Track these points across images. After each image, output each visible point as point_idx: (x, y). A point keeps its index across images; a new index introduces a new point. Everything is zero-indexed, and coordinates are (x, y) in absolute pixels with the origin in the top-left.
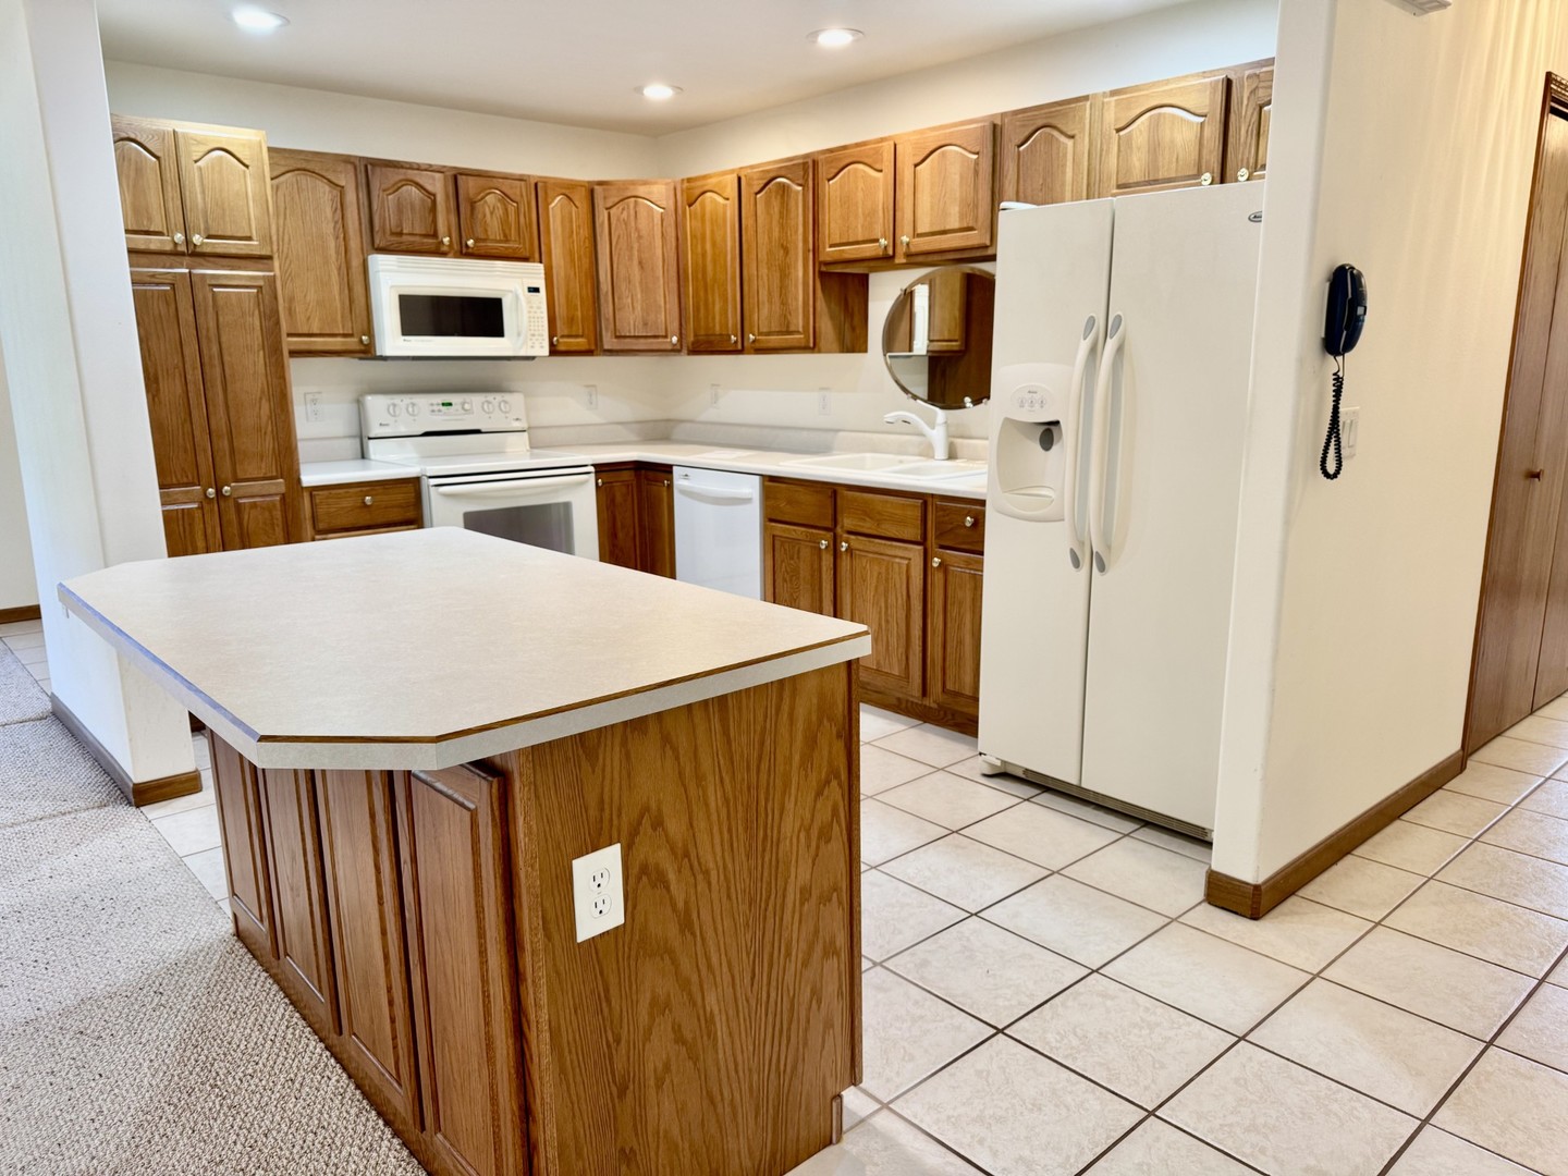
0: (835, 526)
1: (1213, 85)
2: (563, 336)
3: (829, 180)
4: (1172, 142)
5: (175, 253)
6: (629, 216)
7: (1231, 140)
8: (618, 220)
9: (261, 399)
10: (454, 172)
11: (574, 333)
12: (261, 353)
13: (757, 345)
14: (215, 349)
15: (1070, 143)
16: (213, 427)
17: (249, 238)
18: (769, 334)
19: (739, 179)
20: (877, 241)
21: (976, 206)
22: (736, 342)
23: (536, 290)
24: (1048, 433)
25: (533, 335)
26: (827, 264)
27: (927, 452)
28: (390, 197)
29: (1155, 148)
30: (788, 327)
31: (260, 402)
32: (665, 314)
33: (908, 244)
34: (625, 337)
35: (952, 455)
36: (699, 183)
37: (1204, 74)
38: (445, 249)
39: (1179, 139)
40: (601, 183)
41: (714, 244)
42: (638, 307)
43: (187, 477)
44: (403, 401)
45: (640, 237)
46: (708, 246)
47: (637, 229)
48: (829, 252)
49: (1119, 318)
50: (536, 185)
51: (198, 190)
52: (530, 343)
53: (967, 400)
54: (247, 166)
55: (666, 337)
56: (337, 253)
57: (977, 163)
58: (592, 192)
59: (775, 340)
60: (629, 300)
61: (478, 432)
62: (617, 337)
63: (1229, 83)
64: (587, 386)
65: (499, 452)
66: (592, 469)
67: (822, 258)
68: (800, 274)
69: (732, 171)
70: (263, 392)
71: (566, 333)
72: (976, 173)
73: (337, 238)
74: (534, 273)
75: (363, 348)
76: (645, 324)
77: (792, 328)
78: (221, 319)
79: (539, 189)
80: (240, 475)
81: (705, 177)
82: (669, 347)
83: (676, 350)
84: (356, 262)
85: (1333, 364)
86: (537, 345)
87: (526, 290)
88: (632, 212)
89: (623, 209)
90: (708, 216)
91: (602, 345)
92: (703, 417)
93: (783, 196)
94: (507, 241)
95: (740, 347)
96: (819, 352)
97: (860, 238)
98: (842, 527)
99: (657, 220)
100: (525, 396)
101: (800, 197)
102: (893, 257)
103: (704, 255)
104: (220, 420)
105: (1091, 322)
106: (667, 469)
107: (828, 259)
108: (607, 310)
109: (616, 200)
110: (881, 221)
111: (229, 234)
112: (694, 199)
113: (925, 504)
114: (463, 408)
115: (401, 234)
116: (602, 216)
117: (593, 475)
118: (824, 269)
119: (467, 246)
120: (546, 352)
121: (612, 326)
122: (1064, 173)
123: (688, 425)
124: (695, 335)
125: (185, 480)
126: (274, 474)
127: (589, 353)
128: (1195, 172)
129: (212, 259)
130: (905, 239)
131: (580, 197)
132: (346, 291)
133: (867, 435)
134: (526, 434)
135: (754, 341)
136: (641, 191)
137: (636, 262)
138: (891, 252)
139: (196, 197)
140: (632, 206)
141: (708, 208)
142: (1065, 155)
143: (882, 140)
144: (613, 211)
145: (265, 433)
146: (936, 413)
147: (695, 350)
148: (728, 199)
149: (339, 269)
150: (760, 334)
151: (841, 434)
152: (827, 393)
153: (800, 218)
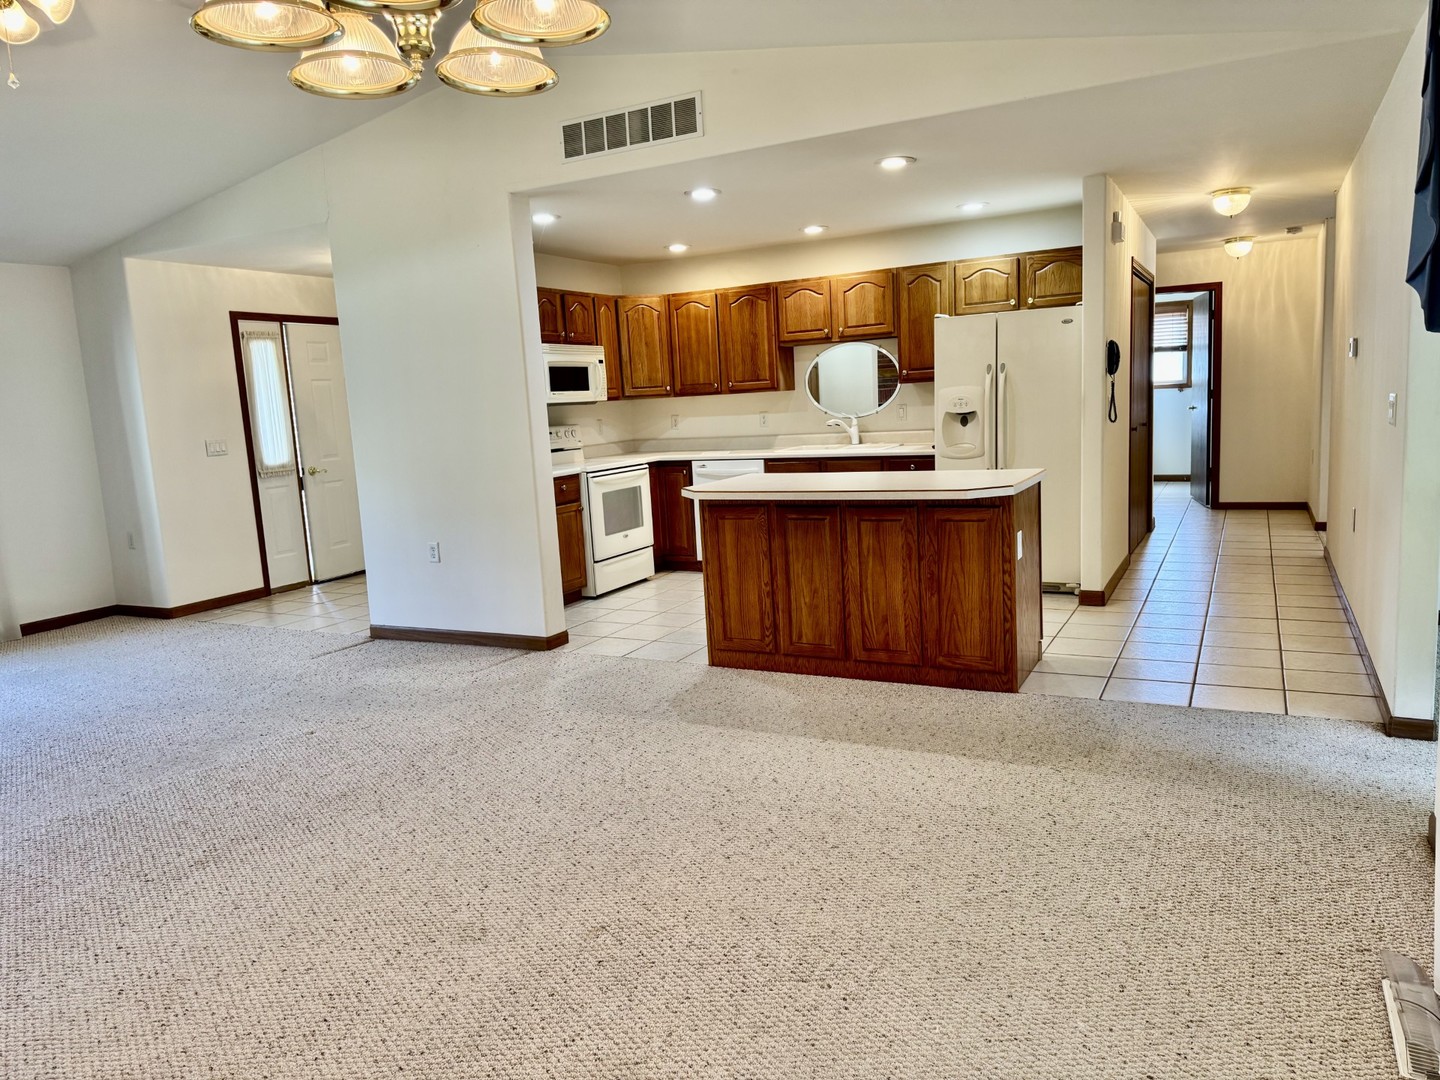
1: (1012, 261)
2: (612, 389)
3: (786, 298)
4: (993, 285)
6: (639, 316)
7: (1021, 285)
8: (632, 319)
10: (562, 293)
11: (616, 387)
13: (733, 389)
15: (938, 283)
18: (744, 382)
19: (716, 296)
20: (820, 330)
21: (885, 313)
22: (717, 387)
23: (601, 361)
24: (965, 419)
25: (601, 388)
26: (785, 342)
29: (984, 287)
30: (757, 376)
32: (662, 374)
33: (843, 332)
34: (637, 388)
36: (682, 297)
37: (1006, 256)
38: (561, 338)
39: (996, 283)
40: (621, 297)
41: (698, 332)
42: (646, 369)
45: (646, 328)
46: (693, 334)
47: (644, 324)
48: (786, 336)
49: (1003, 365)
50: (593, 298)
52: (600, 393)
55: (662, 386)
57: (884, 292)
58: (617, 302)
59: (748, 385)
60: (640, 366)
61: (562, 450)
62: (632, 388)
63: (1019, 260)
65: (571, 463)
66: (647, 466)
67: (782, 339)
68: (766, 348)
69: (710, 291)
71: (609, 386)
72: (884, 297)
74: (600, 352)
76: (650, 380)
77: (761, 378)
79: (595, 300)
81: (687, 294)
82: (664, 393)
83: (667, 395)
85: (1110, 379)
86: (603, 394)
87: (597, 362)
88: (640, 314)
89: (635, 312)
90: (692, 316)
91: (624, 394)
93: (751, 306)
94: (585, 333)
95: (720, 390)
97: (810, 328)
99: (657, 320)
101: (764, 307)
102: (831, 338)
103: (689, 338)
105: (989, 367)
106: (688, 464)
107: (787, 340)
108: (627, 371)
109: (631, 306)
110: (822, 320)
112: (679, 306)
113: (882, 462)
116: (623, 317)
117: (648, 470)
118: (782, 345)
119: (570, 337)
120: (606, 398)
121: (630, 381)
122: (936, 298)
124: (682, 385)
127: (617, 398)
128: (1005, 298)
130: (841, 329)
131: (611, 306)
134: (581, 450)
135: (732, 386)
136: (645, 301)
137: (643, 343)
138: (830, 336)
140: (640, 310)
141: (693, 311)
142: (936, 290)
143: (820, 278)
144: (629, 313)
147: (677, 395)
148: (706, 306)
150: (737, 382)
151: (780, 437)
152: (766, 415)
153: (765, 318)
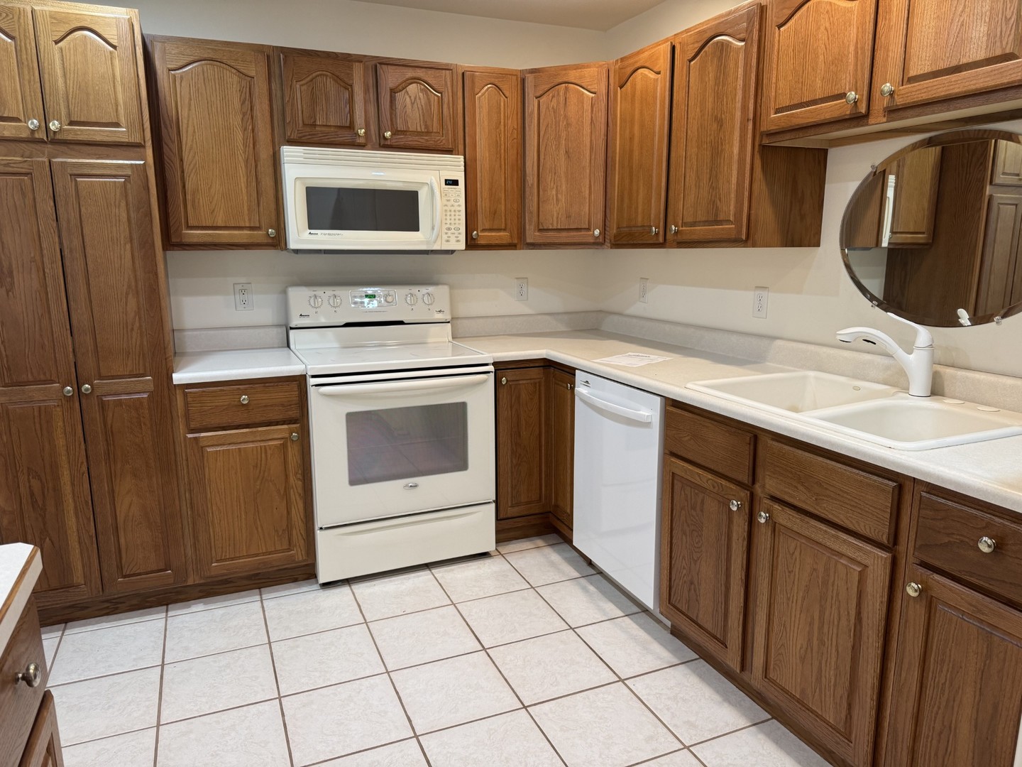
0: (754, 482)
2: (484, 230)
3: (780, 26)
5: (32, 140)
6: (558, 103)
8: (548, 108)
9: (127, 294)
10: (374, 63)
11: (495, 227)
12: (128, 246)
13: (680, 238)
14: (76, 242)
16: (74, 322)
17: (117, 125)
18: (694, 224)
19: (673, 48)
20: (843, 95)
22: (657, 234)
23: (455, 183)
25: (449, 229)
26: (770, 134)
27: (899, 381)
28: (303, 88)
30: (716, 215)
31: (127, 298)
32: (589, 207)
33: (892, 94)
34: (548, 230)
35: (936, 390)
36: (631, 61)
38: (362, 141)
40: (533, 71)
41: (642, 126)
42: (562, 198)
43: (45, 374)
44: (325, 293)
45: (568, 125)
46: (637, 129)
47: (565, 117)
48: (773, 119)
50: (463, 74)
51: (59, 72)
52: (445, 237)
53: (963, 315)
54: (114, 47)
55: (588, 229)
56: (245, 145)
58: (523, 81)
59: (701, 231)
60: (554, 192)
61: (401, 323)
62: (540, 230)
64: (517, 278)
65: (420, 342)
66: (491, 368)
67: (764, 129)
68: (736, 150)
69: (666, 41)
70: (129, 286)
71: (487, 227)
73: (245, 130)
74: (454, 166)
75: (270, 241)
76: (569, 217)
77: (721, 217)
78: (83, 210)
79: (465, 79)
80: (104, 372)
81: (637, 54)
82: (592, 241)
83: (597, 244)
84: (265, 154)
86: (453, 239)
87: (443, 182)
88: (562, 99)
89: (553, 97)
90: (638, 93)
91: (525, 239)
92: (631, 311)
93: (720, 59)
94: (428, 133)
95: (661, 240)
96: (754, 246)
97: (819, 96)
98: (763, 486)
99: (587, 106)
100: (451, 287)
101: (742, 56)
102: (866, 116)
103: (631, 139)
104: (81, 316)
106: (569, 371)
107: (773, 128)
108: (532, 201)
109: (548, 87)
110: (851, 68)
111: (94, 120)
112: (625, 79)
113: (900, 488)
114: (386, 301)
115: (314, 125)
116: (532, 105)
117: (492, 375)
118: (766, 141)
119: (385, 138)
120: (462, 246)
121: (535, 219)
123: (616, 318)
124: (618, 228)
125: (42, 377)
126: (141, 372)
127: (511, 246)
129: (77, 147)
130: (887, 87)
131: (510, 89)
132: (254, 184)
133: (812, 348)
134: (449, 324)
135: (676, 233)
136: (572, 76)
137: (562, 151)
138: (863, 110)
139: (57, 81)
140: (562, 93)
141: (639, 87)
144: (542, 100)
145: (132, 329)
146: (916, 332)
147: (618, 244)
148: (658, 73)
149: (247, 161)
150: (684, 224)
151: (779, 343)
152: (764, 293)
153: (740, 82)
